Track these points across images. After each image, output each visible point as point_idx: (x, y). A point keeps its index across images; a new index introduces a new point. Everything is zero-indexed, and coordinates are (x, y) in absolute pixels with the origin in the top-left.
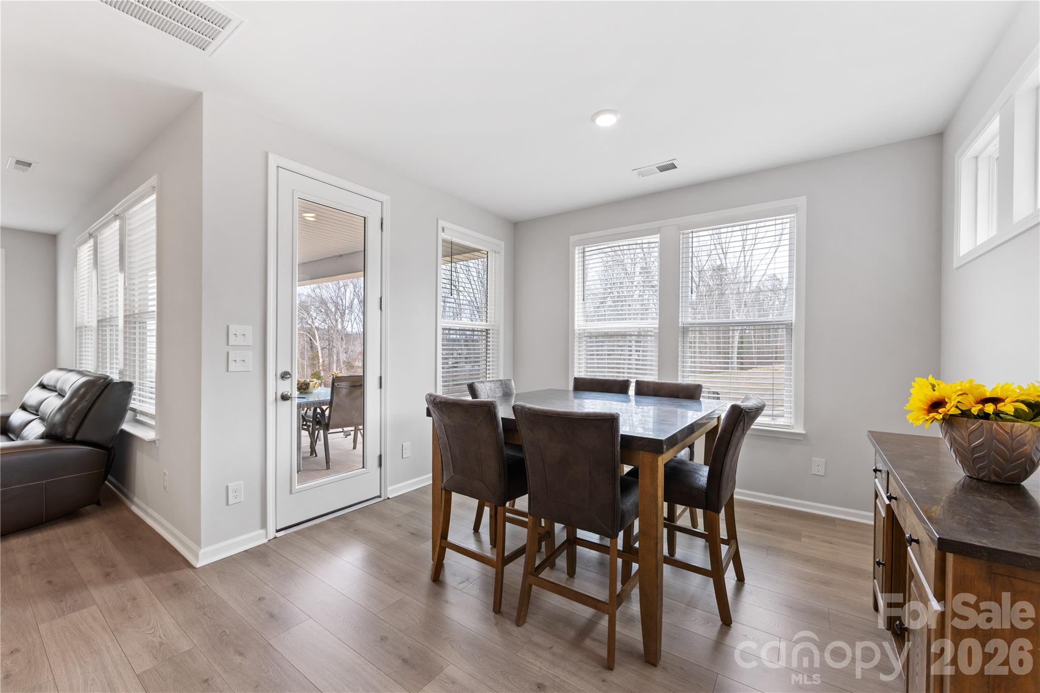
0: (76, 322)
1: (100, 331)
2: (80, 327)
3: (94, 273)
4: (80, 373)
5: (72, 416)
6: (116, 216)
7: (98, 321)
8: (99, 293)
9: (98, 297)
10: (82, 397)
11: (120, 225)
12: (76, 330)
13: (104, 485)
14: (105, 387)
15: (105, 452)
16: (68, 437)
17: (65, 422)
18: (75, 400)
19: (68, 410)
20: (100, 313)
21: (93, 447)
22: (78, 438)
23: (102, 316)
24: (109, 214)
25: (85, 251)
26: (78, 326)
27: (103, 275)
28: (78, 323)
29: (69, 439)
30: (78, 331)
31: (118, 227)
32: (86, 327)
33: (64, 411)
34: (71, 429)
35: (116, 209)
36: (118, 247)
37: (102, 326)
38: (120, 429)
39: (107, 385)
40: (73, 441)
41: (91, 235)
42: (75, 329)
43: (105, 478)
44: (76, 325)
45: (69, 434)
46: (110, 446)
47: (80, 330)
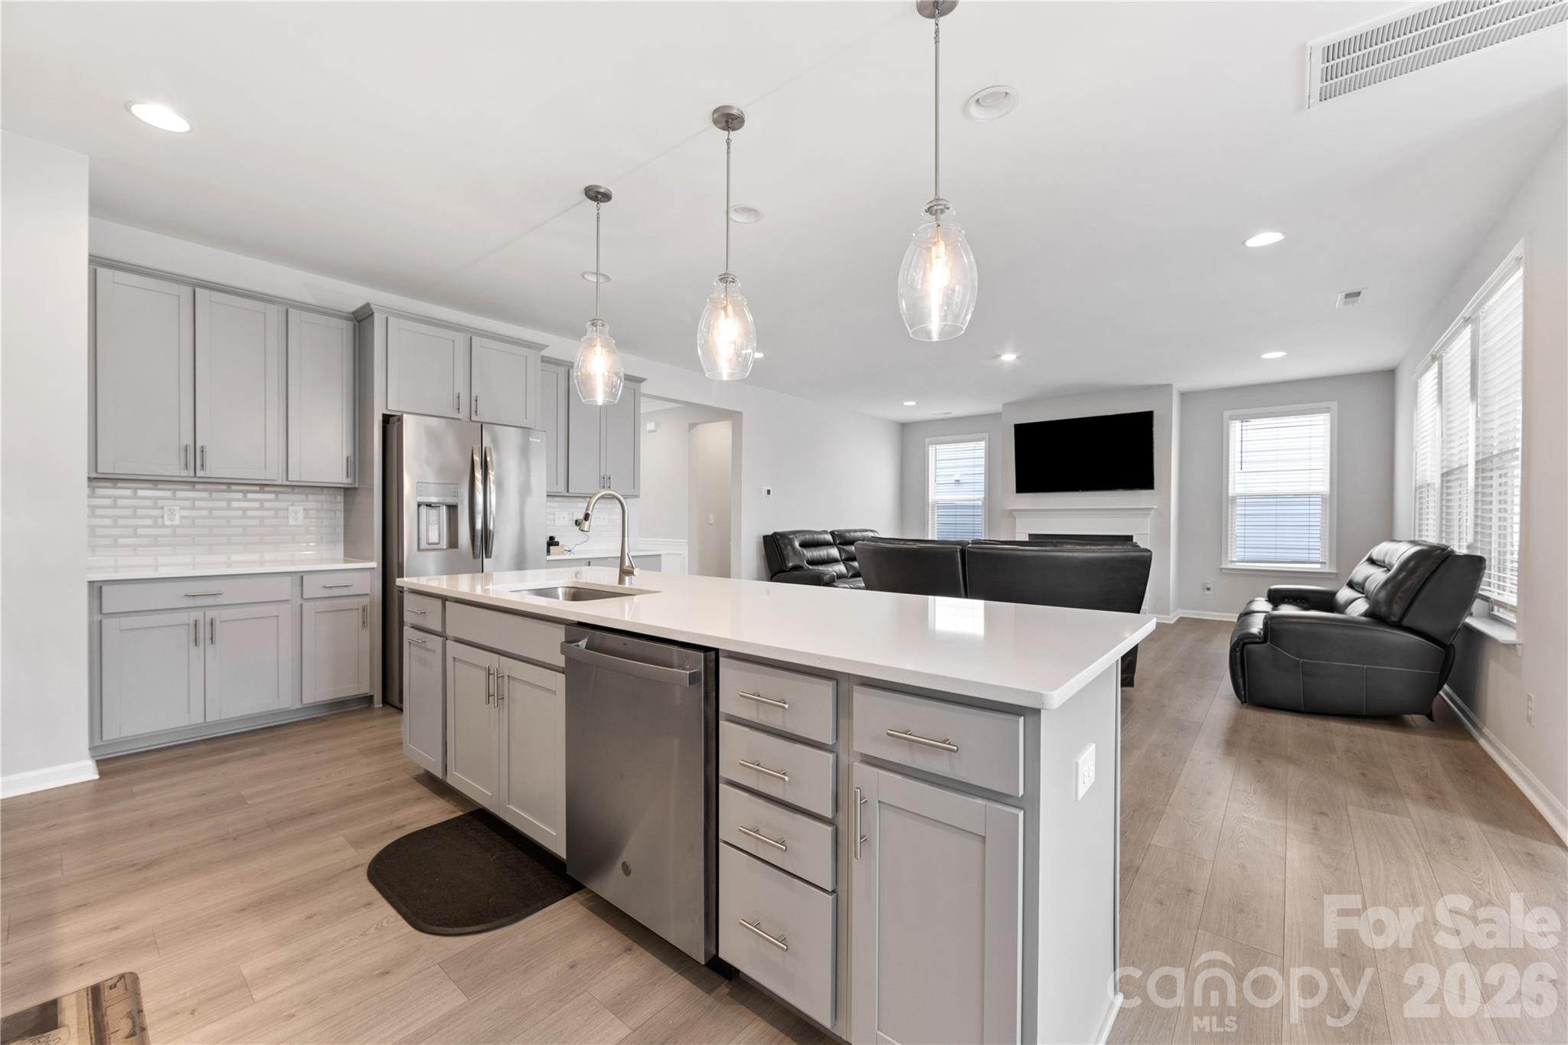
0: (1416, 481)
1: (1445, 488)
2: (1421, 487)
3: (1438, 411)
4: (1414, 543)
5: (1399, 594)
6: (1467, 321)
7: (1443, 475)
8: (1444, 435)
9: (1443, 442)
10: (1412, 572)
11: (1472, 331)
12: (1416, 490)
13: (1438, 696)
14: (1443, 561)
15: (1442, 649)
16: (1393, 619)
17: (1390, 600)
18: (1403, 574)
19: (1393, 585)
20: (1445, 463)
21: (1426, 640)
22: (1405, 622)
23: (1447, 467)
24: (1458, 320)
25: (1428, 383)
26: (1418, 485)
27: (1449, 409)
28: (1418, 482)
29: (1393, 622)
30: (1418, 492)
31: (1469, 335)
32: (1428, 485)
33: (1389, 586)
34: (1397, 610)
35: (1466, 312)
36: (1469, 365)
37: (1448, 481)
38: (1462, 621)
39: (1446, 558)
40: (1399, 626)
41: (1434, 358)
42: (1414, 489)
43: (1440, 687)
44: (1416, 484)
45: (1394, 616)
46: (1449, 644)
47: (1420, 489)
